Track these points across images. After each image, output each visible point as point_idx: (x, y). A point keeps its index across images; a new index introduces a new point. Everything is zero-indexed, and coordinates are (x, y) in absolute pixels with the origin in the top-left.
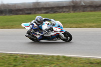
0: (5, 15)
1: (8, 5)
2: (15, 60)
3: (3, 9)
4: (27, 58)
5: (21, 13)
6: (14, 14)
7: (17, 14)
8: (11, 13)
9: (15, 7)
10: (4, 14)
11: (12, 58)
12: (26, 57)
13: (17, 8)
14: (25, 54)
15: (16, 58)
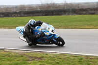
0: (69, 14)
1: (71, 5)
2: (80, 61)
3: (66, 8)
4: (93, 60)
5: (84, 13)
6: (77, 14)
7: (80, 14)
8: (75, 13)
9: (79, 7)
10: (67, 14)
11: (77, 59)
12: (91, 59)
13: (80, 8)
14: (90, 56)
15: (81, 59)
